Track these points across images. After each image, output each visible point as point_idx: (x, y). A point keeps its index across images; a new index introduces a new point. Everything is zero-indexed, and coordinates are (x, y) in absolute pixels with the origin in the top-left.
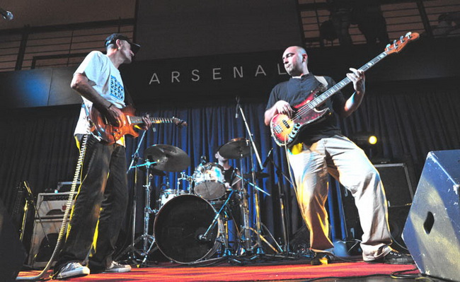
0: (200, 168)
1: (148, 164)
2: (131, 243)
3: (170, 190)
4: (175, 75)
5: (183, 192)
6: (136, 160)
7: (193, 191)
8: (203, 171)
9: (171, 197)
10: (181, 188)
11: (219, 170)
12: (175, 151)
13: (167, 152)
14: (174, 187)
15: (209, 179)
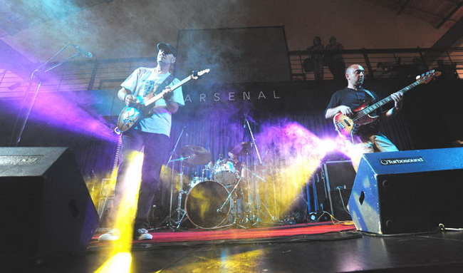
0: (218, 162)
1: (182, 159)
2: (168, 215)
3: (197, 178)
4: (203, 96)
5: (206, 179)
6: (173, 156)
7: (213, 178)
8: (220, 164)
9: (198, 182)
10: (205, 176)
11: (232, 164)
12: (201, 150)
13: (196, 150)
14: (200, 176)
15: (224, 170)
